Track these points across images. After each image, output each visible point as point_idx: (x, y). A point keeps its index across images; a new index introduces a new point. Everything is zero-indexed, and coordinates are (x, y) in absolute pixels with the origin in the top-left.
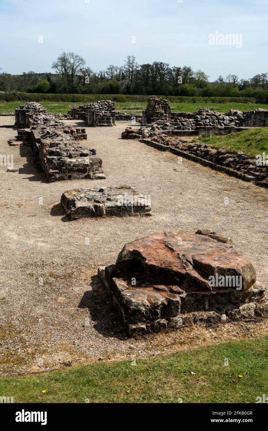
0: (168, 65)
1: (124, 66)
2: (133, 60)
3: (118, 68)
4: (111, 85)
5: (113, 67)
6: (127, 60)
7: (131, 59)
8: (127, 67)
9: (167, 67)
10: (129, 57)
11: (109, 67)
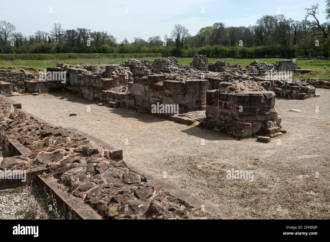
0: (90, 31)
1: (52, 31)
2: (60, 27)
3: (45, 32)
4: (43, 46)
5: (40, 32)
6: (54, 27)
7: (58, 26)
8: (55, 32)
9: (89, 32)
10: (56, 25)
11: (37, 32)
